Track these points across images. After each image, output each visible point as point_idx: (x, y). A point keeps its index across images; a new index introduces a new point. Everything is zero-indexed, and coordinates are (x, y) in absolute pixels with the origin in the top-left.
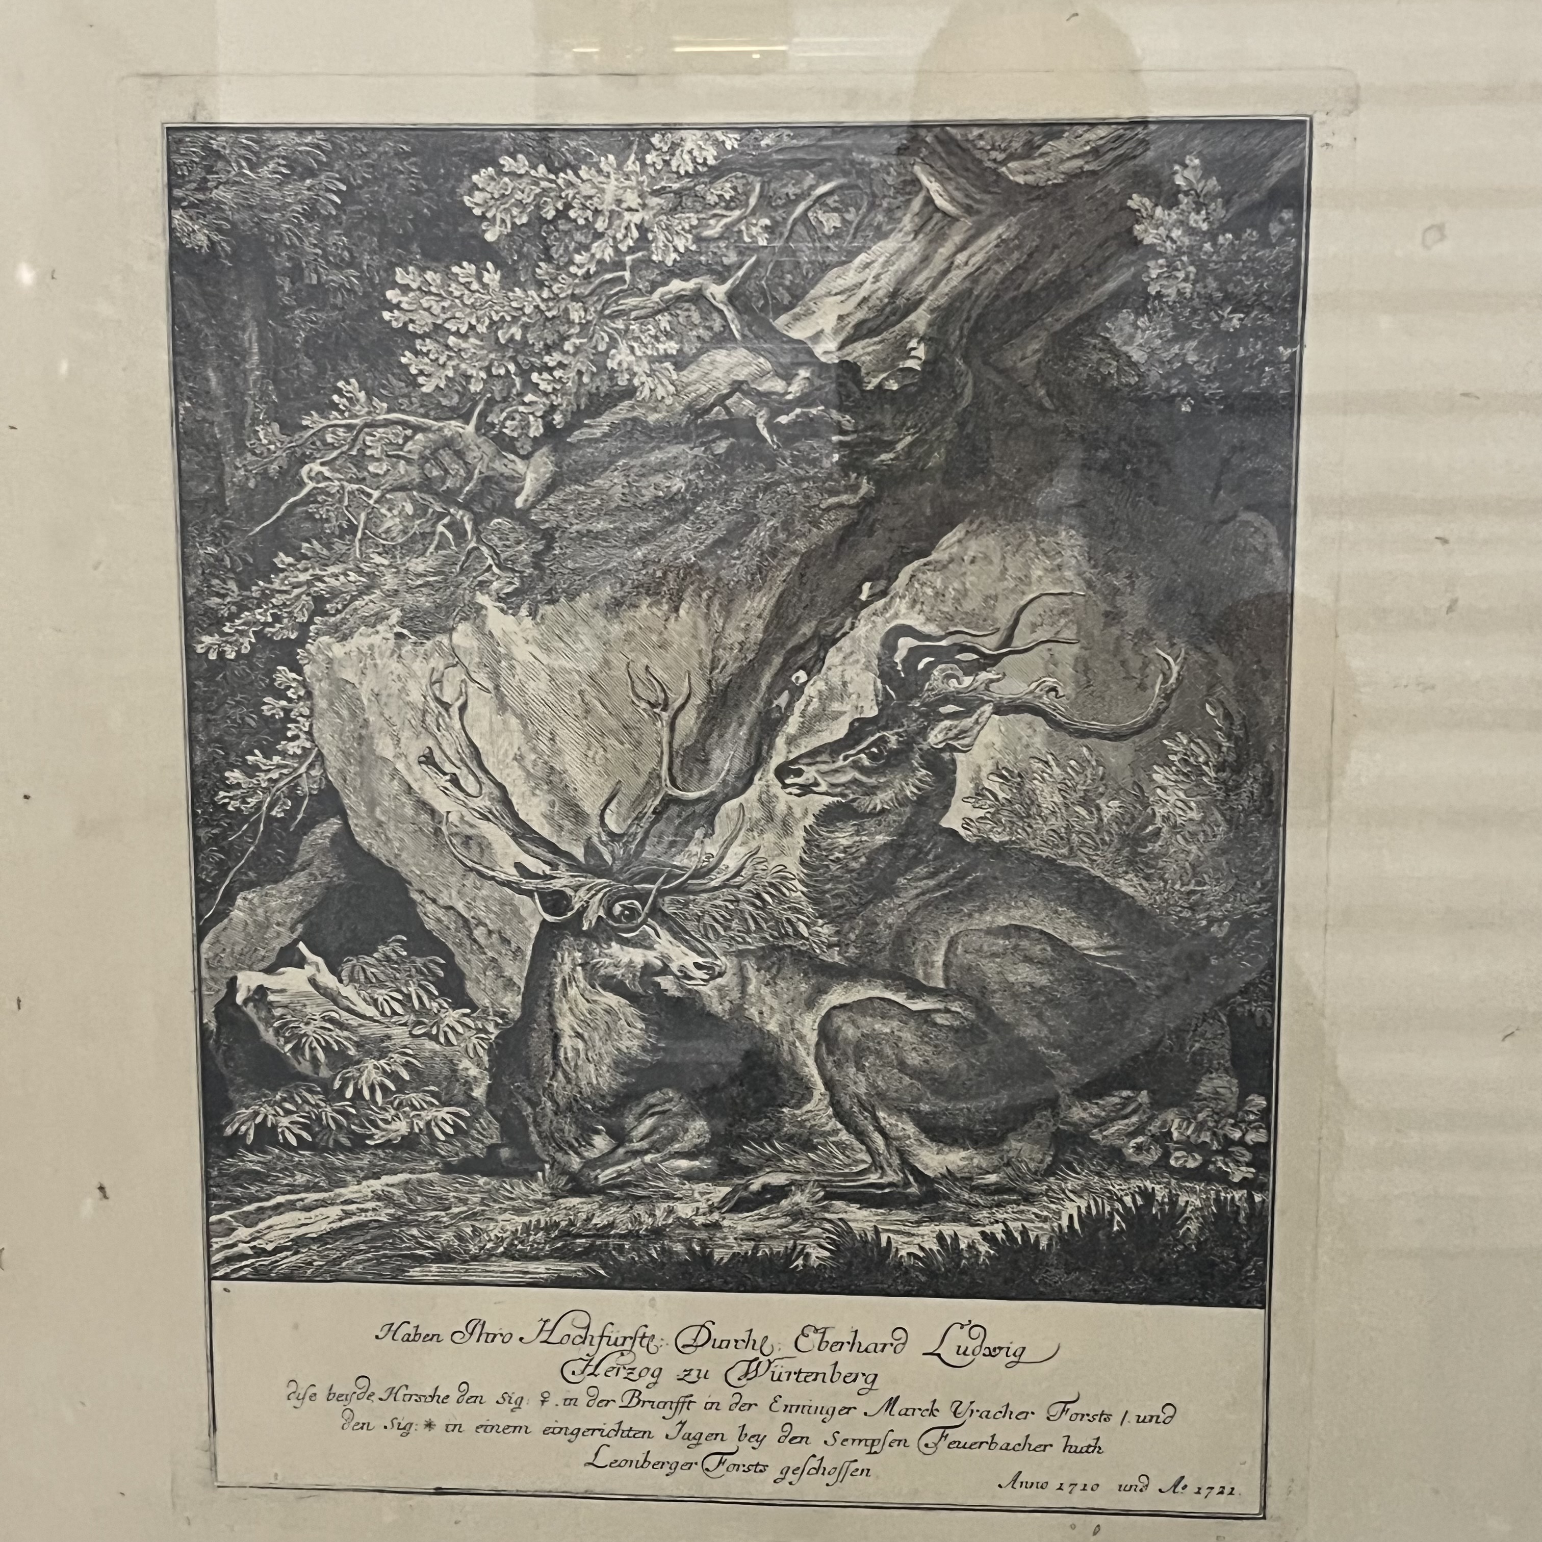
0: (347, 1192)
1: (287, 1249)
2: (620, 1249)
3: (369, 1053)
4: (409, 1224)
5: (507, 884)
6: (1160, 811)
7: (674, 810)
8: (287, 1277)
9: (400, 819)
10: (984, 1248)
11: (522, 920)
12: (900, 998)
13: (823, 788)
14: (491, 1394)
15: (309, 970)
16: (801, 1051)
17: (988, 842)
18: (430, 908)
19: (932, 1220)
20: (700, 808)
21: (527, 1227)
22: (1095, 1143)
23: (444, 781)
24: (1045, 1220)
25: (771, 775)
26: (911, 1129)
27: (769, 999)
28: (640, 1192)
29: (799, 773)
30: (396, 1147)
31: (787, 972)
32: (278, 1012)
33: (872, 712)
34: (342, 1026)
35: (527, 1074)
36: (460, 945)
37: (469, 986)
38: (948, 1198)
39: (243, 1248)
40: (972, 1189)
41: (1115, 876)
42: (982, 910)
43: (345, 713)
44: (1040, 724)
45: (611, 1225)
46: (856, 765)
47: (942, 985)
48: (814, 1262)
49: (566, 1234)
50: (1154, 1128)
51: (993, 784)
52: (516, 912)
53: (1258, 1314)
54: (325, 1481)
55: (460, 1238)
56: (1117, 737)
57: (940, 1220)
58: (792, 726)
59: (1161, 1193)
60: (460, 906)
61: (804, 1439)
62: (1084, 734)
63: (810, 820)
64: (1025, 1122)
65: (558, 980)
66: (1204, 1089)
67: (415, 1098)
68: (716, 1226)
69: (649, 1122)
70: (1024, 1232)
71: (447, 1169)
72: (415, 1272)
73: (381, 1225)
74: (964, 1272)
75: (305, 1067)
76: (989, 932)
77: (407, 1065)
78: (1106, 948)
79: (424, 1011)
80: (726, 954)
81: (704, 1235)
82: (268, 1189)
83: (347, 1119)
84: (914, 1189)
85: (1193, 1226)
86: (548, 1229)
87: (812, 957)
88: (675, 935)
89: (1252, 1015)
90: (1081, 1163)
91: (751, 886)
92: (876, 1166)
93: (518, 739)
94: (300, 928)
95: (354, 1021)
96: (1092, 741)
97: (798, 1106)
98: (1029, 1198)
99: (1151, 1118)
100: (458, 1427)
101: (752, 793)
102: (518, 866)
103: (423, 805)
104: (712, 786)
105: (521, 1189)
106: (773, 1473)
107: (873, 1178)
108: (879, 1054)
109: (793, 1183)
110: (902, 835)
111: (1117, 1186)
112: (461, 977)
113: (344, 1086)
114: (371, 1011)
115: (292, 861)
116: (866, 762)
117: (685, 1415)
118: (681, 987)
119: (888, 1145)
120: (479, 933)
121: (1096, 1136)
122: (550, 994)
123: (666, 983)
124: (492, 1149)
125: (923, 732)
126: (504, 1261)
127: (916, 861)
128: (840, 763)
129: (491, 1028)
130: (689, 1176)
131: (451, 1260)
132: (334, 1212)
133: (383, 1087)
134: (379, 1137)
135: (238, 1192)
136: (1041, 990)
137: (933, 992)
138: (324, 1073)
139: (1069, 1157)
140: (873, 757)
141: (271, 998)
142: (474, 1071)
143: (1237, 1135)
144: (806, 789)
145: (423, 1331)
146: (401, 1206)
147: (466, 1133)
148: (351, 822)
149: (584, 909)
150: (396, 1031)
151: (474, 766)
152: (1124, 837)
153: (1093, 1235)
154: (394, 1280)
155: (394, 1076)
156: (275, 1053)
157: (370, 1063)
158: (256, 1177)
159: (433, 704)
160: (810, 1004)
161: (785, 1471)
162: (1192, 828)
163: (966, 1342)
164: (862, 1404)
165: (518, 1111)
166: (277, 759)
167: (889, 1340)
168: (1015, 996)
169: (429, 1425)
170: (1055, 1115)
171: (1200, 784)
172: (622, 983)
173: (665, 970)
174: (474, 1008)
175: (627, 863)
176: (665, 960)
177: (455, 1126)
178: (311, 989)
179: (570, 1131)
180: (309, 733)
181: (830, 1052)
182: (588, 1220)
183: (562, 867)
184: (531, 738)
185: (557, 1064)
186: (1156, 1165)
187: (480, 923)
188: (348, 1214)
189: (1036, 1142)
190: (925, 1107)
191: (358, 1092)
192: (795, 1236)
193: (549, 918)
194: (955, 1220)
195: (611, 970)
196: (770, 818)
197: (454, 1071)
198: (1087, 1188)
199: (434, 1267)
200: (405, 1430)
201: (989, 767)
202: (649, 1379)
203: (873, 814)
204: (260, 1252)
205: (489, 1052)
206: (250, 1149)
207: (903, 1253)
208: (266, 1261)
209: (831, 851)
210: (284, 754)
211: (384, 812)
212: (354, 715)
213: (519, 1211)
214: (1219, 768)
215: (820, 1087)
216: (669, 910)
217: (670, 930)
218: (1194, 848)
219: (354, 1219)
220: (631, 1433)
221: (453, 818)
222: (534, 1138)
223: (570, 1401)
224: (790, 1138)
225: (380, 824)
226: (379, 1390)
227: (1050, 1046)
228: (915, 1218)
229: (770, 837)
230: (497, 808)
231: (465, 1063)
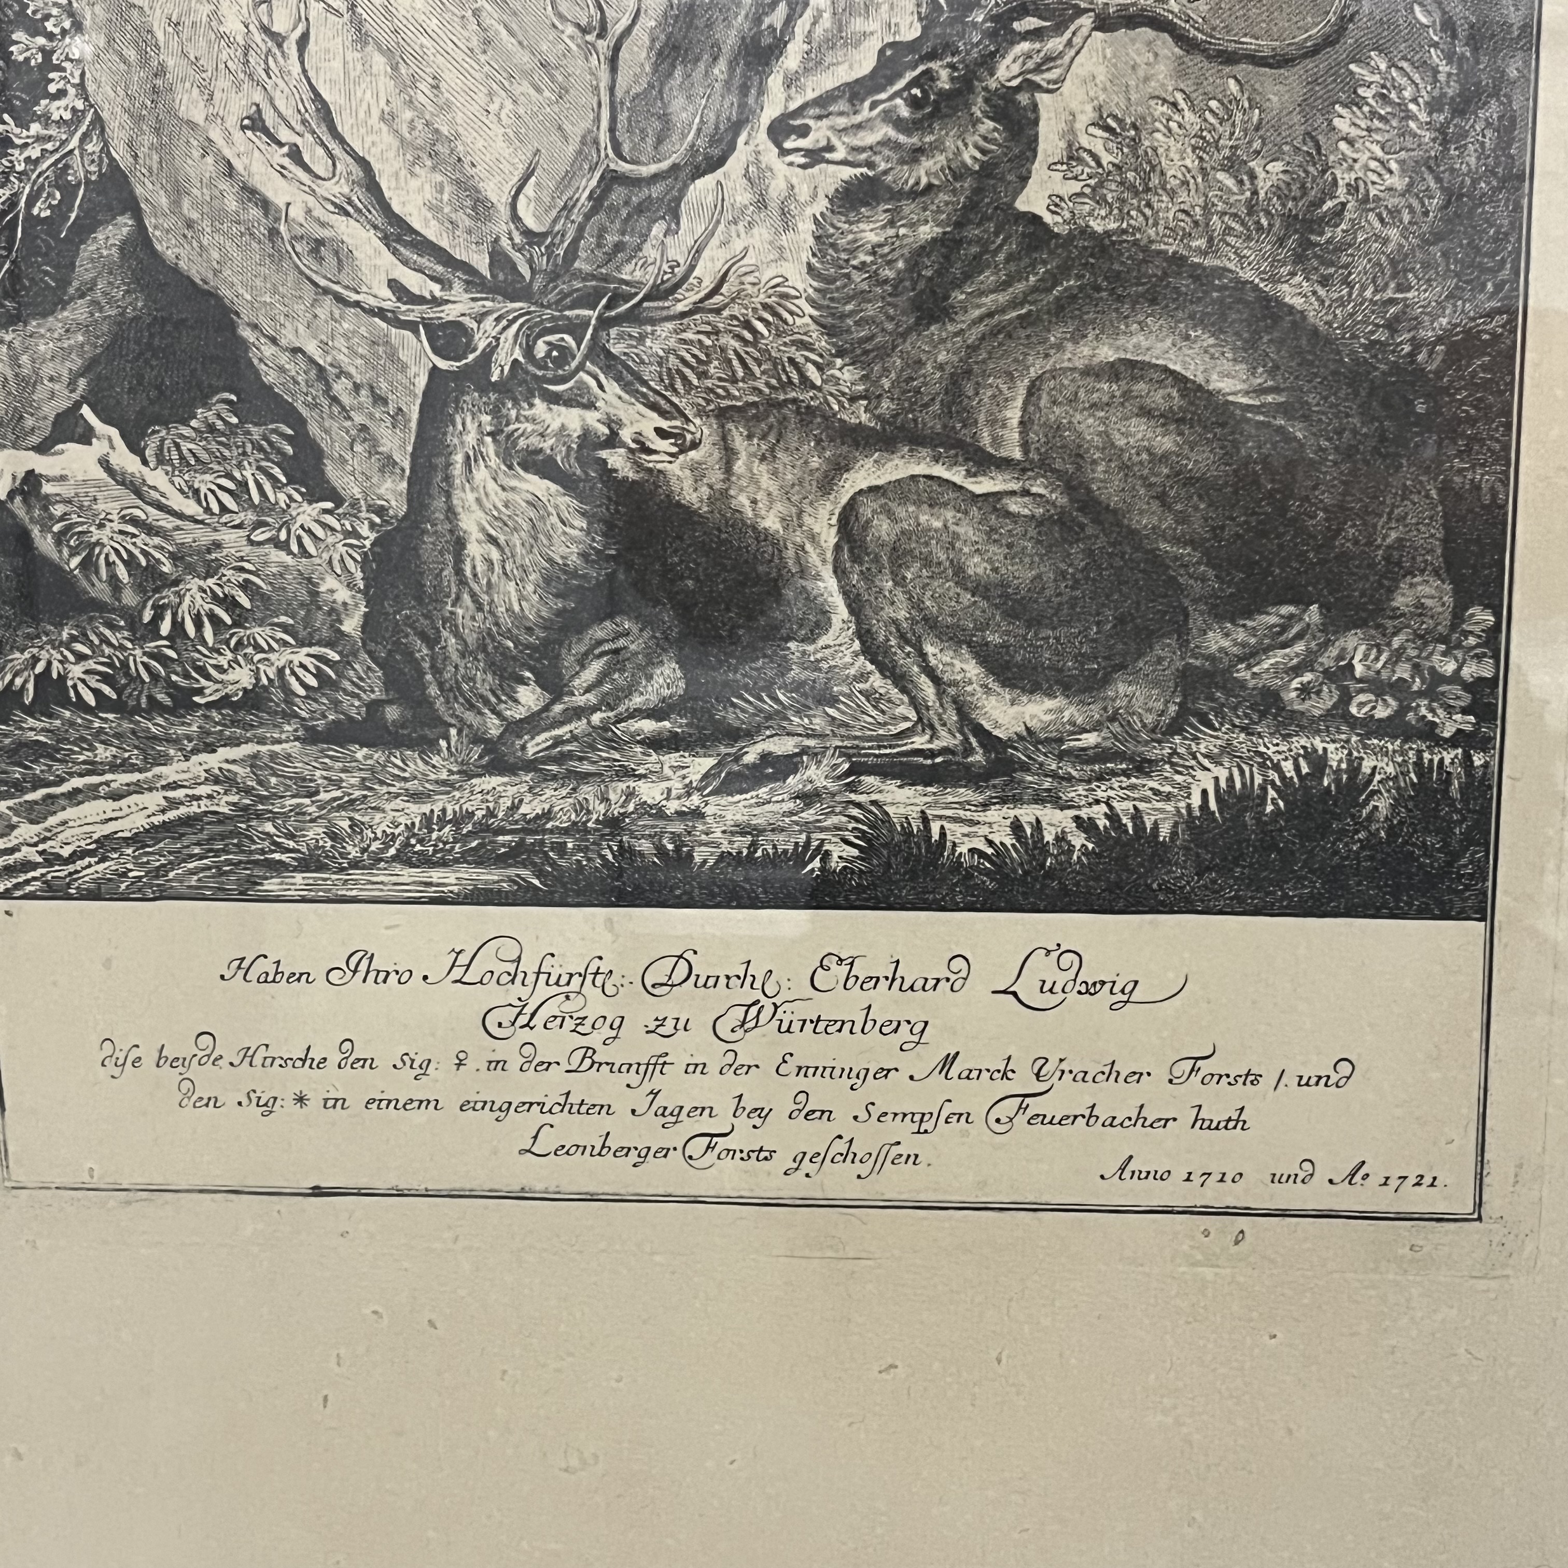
0: (170, 773)
1: (91, 853)
2: (561, 849)
3: (190, 569)
4: (259, 816)
5: (380, 313)
6: (1344, 177)
7: (617, 195)
8: (93, 894)
9: (218, 216)
10: (1078, 840)
11: (404, 368)
12: (956, 475)
13: (840, 154)
14: (387, 1055)
15: (98, 447)
16: (813, 557)
17: (1085, 232)
18: (268, 350)
19: (1003, 801)
20: (656, 191)
21: (427, 820)
22: (1242, 684)
23: (279, 156)
24: (1168, 797)
25: (762, 136)
26: (973, 669)
27: (766, 481)
28: (586, 767)
29: (804, 132)
30: (235, 706)
31: (793, 439)
32: (58, 510)
33: (910, 31)
34: (150, 529)
35: (419, 599)
36: (315, 406)
37: (331, 470)
38: (1025, 768)
39: (30, 854)
40: (1061, 756)
41: (1275, 280)
42: (1078, 337)
43: (131, 54)
44: (1166, 45)
45: (547, 815)
46: (889, 117)
47: (1017, 454)
48: (835, 863)
49: (483, 829)
50: (1327, 659)
51: (1095, 141)
52: (393, 356)
53: (1479, 927)
54: (158, 1180)
55: (333, 836)
56: (1281, 61)
57: (1017, 800)
58: (792, 58)
59: (1336, 756)
60: (312, 348)
61: (826, 1114)
62: (1229, 58)
63: (822, 205)
64: (1140, 655)
65: (459, 458)
66: (1402, 600)
67: (261, 634)
68: (697, 814)
69: (595, 668)
70: (1137, 816)
71: (311, 737)
72: (272, 885)
73: (222, 819)
74: (1050, 874)
75: (100, 590)
76: (1087, 372)
77: (245, 586)
78: (1261, 391)
79: (266, 507)
80: (701, 412)
81: (678, 827)
82: (59, 769)
83: (164, 666)
84: (978, 757)
85: (1383, 804)
86: (457, 822)
87: (828, 418)
88: (627, 387)
89: (1476, 487)
90: (1219, 713)
91: (736, 310)
92: (924, 724)
93: (386, 85)
94: (82, 383)
95: (168, 522)
96: (1242, 69)
97: (810, 639)
98: (1143, 767)
99: (1326, 644)
100: (338, 1102)
101: (735, 164)
102: (394, 285)
103: (250, 193)
104: (676, 152)
105: (416, 765)
106: (783, 1160)
107: (920, 742)
108: (927, 562)
109: (805, 751)
110: (959, 225)
111: (1272, 747)
112: (318, 454)
113: (158, 618)
114: (191, 508)
115: (64, 283)
116: (905, 112)
117: (657, 1082)
118: (638, 467)
119: (940, 694)
120: (341, 387)
121: (1242, 673)
122: (448, 478)
123: (616, 459)
124: (374, 707)
125: (988, 62)
126: (397, 868)
127: (976, 266)
128: (865, 113)
129: (364, 530)
130: (656, 743)
131: (321, 868)
132: (155, 800)
133: (212, 617)
134: (212, 692)
135: (17, 773)
136: (1164, 458)
137: (1005, 464)
138: (129, 598)
139: (1203, 706)
140: (914, 103)
141: (47, 489)
142: (343, 595)
143: (1450, 667)
144: (815, 157)
145: (286, 969)
146: (248, 791)
147: (334, 685)
148: (149, 222)
149: (491, 350)
150: (229, 537)
151: (322, 131)
152: (1290, 220)
153: (1236, 820)
154: (243, 896)
155: (229, 603)
156: (56, 569)
157: (194, 584)
158: (38, 750)
159: (258, 37)
160: (827, 485)
161: (799, 1159)
162: (1392, 202)
163: (1052, 975)
164: (909, 1064)
165: (409, 654)
166: (36, 128)
167: (943, 973)
168: (1125, 467)
169: (301, 1100)
170: (1184, 644)
171: (1404, 133)
172: (551, 460)
173: (612, 441)
174: (338, 500)
175: (554, 276)
176: (613, 424)
177: (320, 674)
178: (102, 475)
179: (485, 682)
180: (81, 86)
181: (856, 559)
182: (514, 808)
183: (458, 286)
184: (407, 85)
185: (462, 582)
186: (1328, 715)
187: (342, 373)
188: (173, 804)
189: (1156, 683)
190: (994, 638)
191: (178, 626)
192: (808, 828)
193: (443, 364)
194: (1039, 799)
195: (535, 441)
196: (762, 203)
197: (314, 594)
198: (1228, 750)
199: (299, 878)
200: (268, 1107)
201: (1087, 115)
202: (607, 1032)
203: (914, 194)
204: (51, 859)
205: (364, 565)
206: (30, 711)
207: (963, 849)
208: (62, 871)
209: (852, 252)
210: (45, 120)
211: (195, 205)
212: (144, 60)
213: (416, 797)
214: (1434, 106)
215: (841, 612)
216: (616, 349)
217: (618, 379)
218: (1393, 233)
219: (183, 811)
220: (585, 1108)
221: (296, 212)
222: (433, 691)
223: (497, 1064)
224: (798, 686)
225: (190, 224)
226: (228, 1050)
227: (1177, 540)
228: (981, 799)
229: (761, 234)
230: (359, 196)
231: (330, 583)
